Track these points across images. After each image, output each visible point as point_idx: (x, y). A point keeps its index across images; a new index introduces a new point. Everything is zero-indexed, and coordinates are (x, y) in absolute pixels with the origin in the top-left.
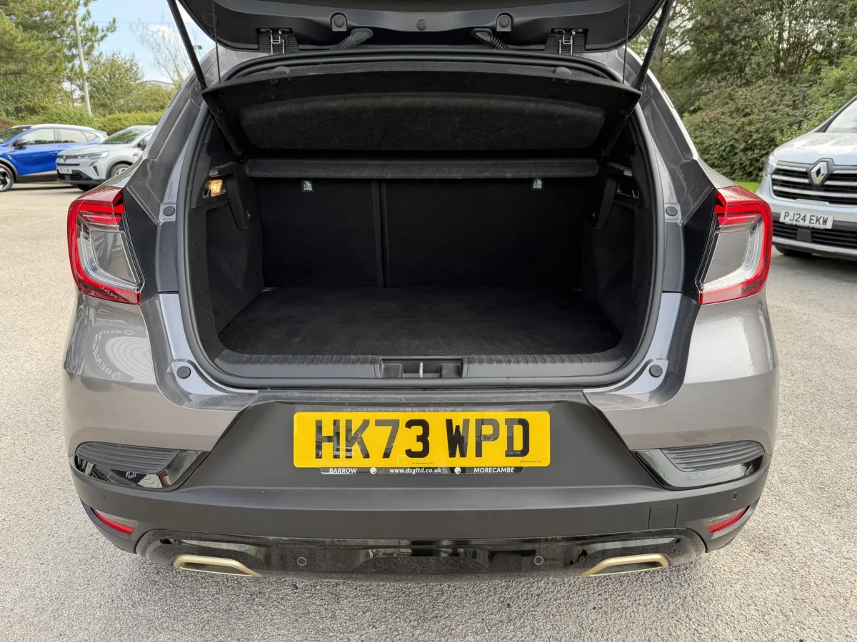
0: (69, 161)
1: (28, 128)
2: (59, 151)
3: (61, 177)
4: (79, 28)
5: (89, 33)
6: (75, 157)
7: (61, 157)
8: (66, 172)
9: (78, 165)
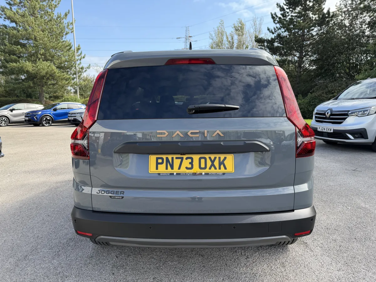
0: (73, 115)
1: (59, 104)
2: (69, 112)
3: (69, 121)
4: (77, 68)
5: (81, 69)
6: (75, 114)
7: (70, 114)
8: (71, 119)
9: (76, 116)
